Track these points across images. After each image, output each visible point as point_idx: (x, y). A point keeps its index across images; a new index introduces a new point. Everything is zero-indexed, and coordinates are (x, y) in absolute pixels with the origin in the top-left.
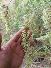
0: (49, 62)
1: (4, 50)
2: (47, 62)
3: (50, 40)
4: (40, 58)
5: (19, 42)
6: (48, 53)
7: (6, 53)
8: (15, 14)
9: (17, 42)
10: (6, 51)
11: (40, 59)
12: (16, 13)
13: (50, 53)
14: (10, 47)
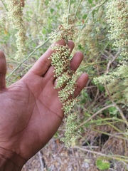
0: (121, 146)
1: (11, 91)
2: (115, 148)
3: (126, 90)
4: (99, 138)
5: (49, 79)
6: (120, 120)
7: (15, 97)
9: (45, 78)
10: (15, 93)
11: (100, 140)
12: (44, 22)
13: (126, 122)
14: (27, 86)
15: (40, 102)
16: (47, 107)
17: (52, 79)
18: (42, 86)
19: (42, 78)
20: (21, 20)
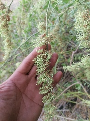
0: (85, 108)
4: (69, 103)
5: (33, 76)
6: (84, 94)
8: (24, 24)
9: (30, 76)
10: (6, 93)
12: (26, 23)
15: (26, 96)
16: (32, 100)
17: (35, 76)
18: (27, 83)
19: (27, 76)
20: (8, 30)
